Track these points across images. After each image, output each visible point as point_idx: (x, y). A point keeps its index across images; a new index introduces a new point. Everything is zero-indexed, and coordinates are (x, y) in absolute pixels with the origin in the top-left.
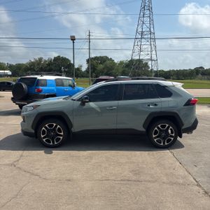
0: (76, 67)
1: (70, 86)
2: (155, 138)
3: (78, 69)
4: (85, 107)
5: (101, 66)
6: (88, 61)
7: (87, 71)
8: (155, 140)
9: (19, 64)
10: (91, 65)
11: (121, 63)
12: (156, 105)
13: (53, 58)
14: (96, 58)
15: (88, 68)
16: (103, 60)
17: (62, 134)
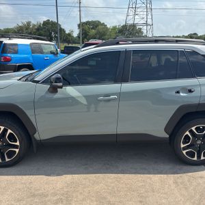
0: (67, 32)
1: (52, 53)
2: (184, 149)
3: (69, 35)
4: (57, 96)
5: (93, 32)
6: (79, 26)
7: (79, 37)
8: (184, 152)
9: (7, 29)
10: (83, 30)
11: (114, 28)
12: (190, 91)
13: (42, 23)
14: (88, 23)
15: (80, 33)
16: (95, 24)
17: (18, 143)
